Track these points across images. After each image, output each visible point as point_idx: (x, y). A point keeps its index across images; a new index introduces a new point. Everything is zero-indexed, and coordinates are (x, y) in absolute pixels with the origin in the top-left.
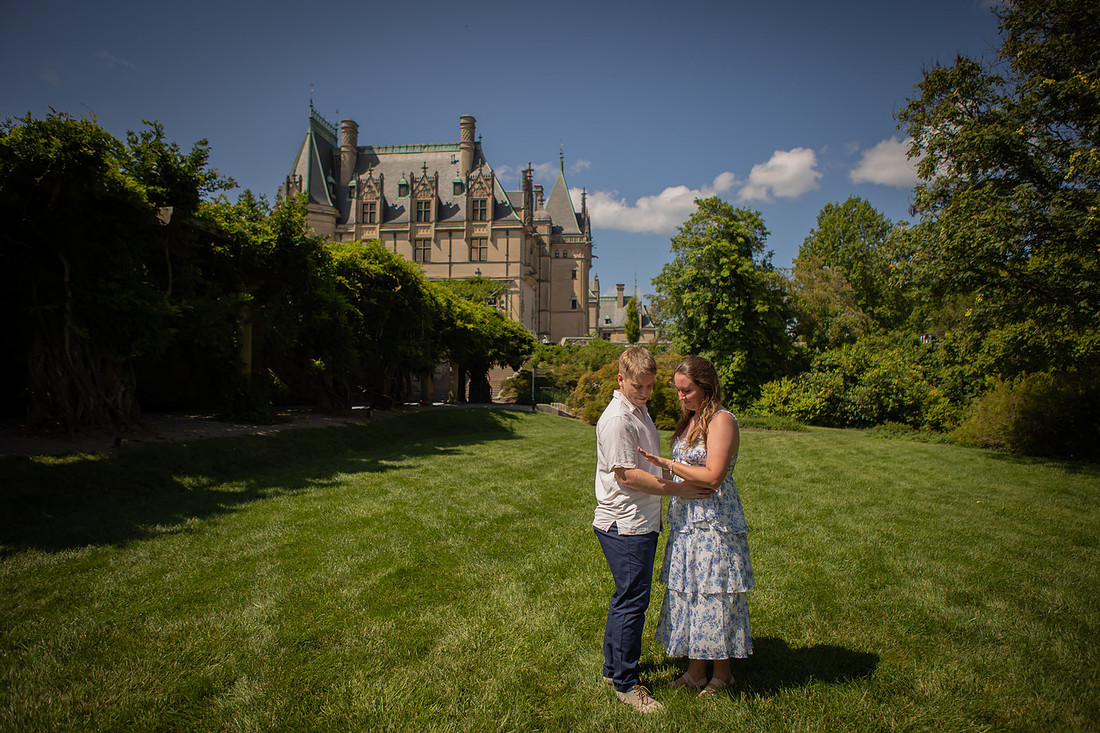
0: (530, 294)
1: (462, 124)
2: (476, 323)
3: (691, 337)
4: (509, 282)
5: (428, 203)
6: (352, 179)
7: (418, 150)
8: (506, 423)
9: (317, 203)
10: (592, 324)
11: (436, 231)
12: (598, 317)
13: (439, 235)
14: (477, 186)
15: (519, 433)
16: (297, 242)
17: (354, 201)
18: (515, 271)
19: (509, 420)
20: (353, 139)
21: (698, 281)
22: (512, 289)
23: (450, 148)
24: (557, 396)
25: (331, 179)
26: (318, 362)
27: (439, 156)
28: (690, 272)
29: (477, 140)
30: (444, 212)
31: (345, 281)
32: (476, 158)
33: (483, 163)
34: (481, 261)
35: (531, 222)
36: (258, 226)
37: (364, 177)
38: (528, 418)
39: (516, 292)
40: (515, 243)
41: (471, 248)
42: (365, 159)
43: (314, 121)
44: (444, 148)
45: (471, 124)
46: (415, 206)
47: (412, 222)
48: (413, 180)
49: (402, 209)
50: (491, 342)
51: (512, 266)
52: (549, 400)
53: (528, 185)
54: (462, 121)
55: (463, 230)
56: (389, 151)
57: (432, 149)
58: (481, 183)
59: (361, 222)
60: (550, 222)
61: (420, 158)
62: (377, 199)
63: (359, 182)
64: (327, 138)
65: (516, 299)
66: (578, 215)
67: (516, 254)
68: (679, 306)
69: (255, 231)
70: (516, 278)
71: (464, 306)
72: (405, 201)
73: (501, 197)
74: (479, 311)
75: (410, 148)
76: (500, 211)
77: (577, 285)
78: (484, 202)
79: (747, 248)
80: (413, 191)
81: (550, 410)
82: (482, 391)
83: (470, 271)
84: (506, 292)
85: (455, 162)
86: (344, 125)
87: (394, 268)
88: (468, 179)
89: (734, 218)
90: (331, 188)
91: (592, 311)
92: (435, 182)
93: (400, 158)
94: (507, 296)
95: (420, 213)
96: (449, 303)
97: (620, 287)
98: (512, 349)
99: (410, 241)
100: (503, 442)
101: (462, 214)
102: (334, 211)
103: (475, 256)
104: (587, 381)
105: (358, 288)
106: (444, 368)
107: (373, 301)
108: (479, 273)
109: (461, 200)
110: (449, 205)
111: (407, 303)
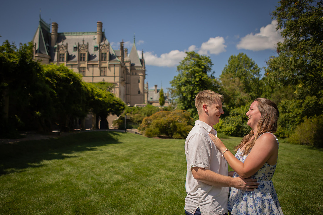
0: (123, 89)
1: (98, 25)
2: (103, 98)
3: (184, 103)
4: (115, 84)
5: (84, 54)
6: (55, 44)
7: (81, 34)
8: (115, 137)
9: (42, 53)
10: (146, 99)
11: (88, 65)
12: (148, 97)
13: (89, 66)
14: (103, 48)
15: (120, 141)
16: (28, 62)
17: (56, 53)
18: (117, 79)
19: (116, 136)
20: (56, 30)
21: (187, 82)
22: (116, 86)
23: (93, 34)
24: (134, 126)
25: (48, 45)
26: (38, 113)
27: (89, 37)
28: (184, 79)
29: (103, 31)
30: (90, 57)
31: (49, 79)
32: (103, 37)
33: (105, 39)
34: (105, 76)
35: (123, 62)
36: (11, 54)
37: (60, 44)
38: (124, 135)
39: (118, 87)
40: (117, 69)
41: (101, 71)
42: (60, 37)
43: (41, 23)
44: (91, 34)
45: (101, 25)
46: (80, 55)
47: (78, 61)
48: (79, 46)
49: (75, 56)
50: (109, 105)
51: (116, 78)
52: (131, 128)
53: (122, 48)
54: (98, 24)
55: (97, 64)
56: (70, 34)
57: (86, 34)
58: (104, 47)
59: (59, 60)
60: (130, 62)
61: (82, 37)
62: (65, 52)
63: (58, 46)
64: (46, 29)
65: (117, 90)
66: (141, 60)
67: (118, 73)
68: (180, 92)
69: (10, 57)
70: (118, 82)
71: (98, 91)
72: (76, 53)
73: (112, 52)
74: (104, 93)
75: (78, 33)
76: (112, 57)
77: (140, 85)
78: (106, 54)
79: (205, 70)
80: (79, 50)
81: (132, 132)
82: (105, 124)
83: (100, 80)
84: (114, 87)
85: (95, 39)
86: (53, 24)
87: (70, 75)
88: (100, 45)
89: (200, 59)
90: (48, 48)
91: (146, 95)
92: (87, 46)
93: (74, 37)
94: (114, 89)
95: (81, 58)
96: (92, 89)
97: (156, 86)
98: (117, 108)
99: (78, 68)
100: (114, 145)
101: (97, 58)
102: (49, 57)
103: (102, 74)
104: (146, 120)
105: (55, 82)
106: (90, 116)
107: (61, 88)
108: (104, 80)
109: (97, 53)
110: (92, 55)
111: (75, 89)
